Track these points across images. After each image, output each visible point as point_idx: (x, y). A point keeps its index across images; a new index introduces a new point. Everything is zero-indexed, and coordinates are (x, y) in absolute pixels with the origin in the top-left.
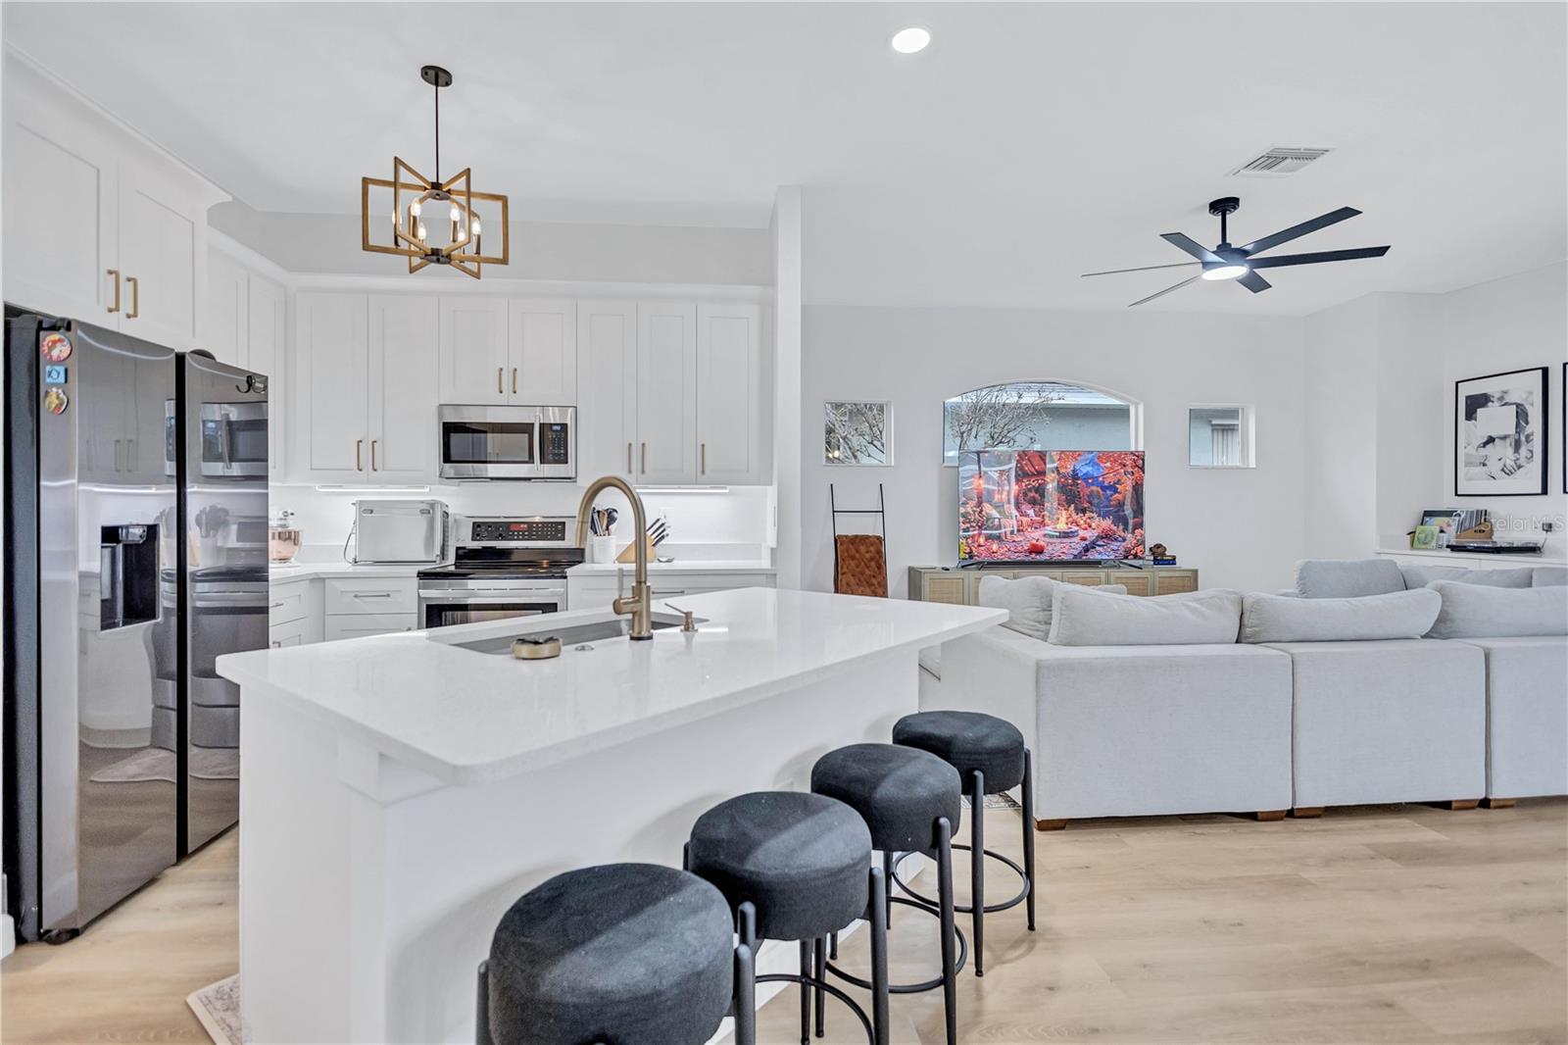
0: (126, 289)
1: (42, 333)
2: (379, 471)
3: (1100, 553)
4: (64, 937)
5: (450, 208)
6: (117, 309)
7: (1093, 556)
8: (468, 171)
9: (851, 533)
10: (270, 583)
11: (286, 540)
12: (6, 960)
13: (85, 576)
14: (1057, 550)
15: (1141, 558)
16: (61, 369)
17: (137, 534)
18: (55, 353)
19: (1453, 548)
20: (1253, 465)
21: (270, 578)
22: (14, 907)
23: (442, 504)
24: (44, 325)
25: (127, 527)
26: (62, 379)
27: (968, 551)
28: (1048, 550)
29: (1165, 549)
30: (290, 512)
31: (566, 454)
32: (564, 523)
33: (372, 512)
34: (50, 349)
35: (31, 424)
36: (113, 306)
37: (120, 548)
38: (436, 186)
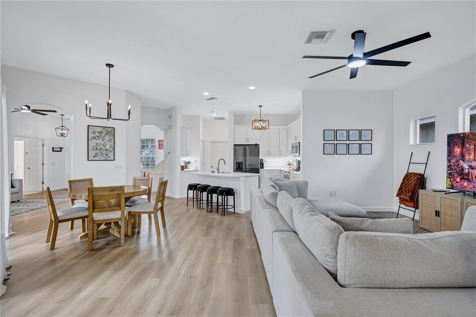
6: (246, 142)
27: (451, 184)
38: (260, 120)
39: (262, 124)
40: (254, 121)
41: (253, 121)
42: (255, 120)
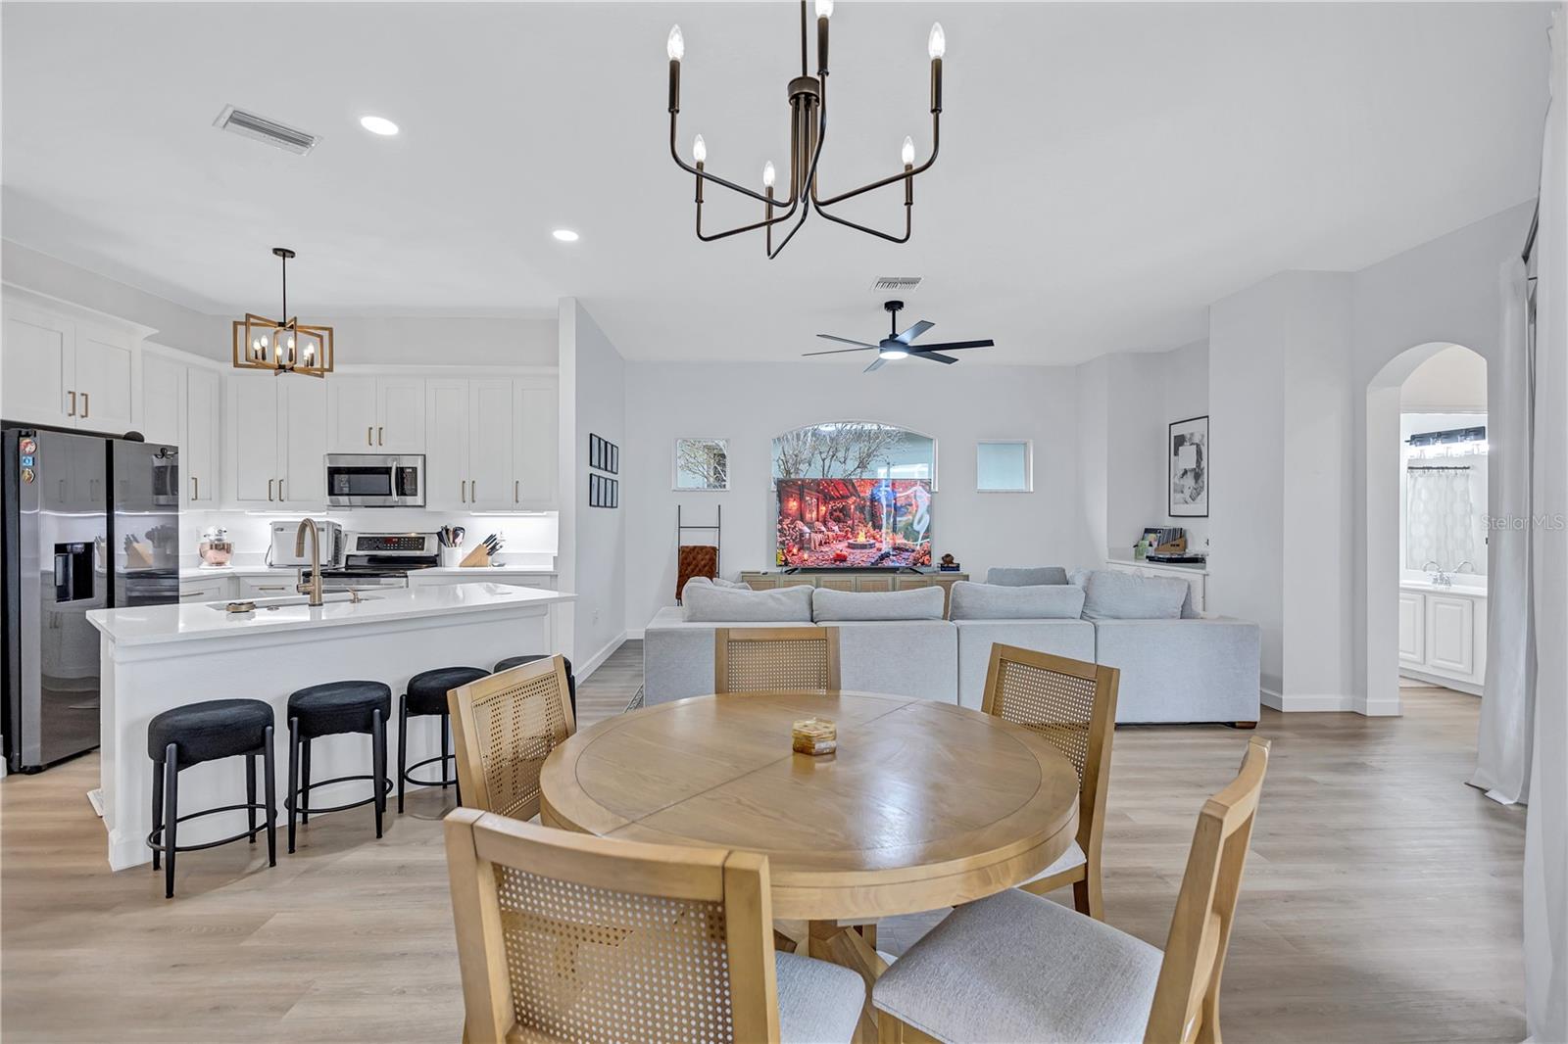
0: (80, 401)
1: (21, 439)
2: (286, 502)
3: (893, 561)
4: (34, 770)
5: (288, 339)
6: (74, 414)
7: (887, 563)
8: (295, 318)
9: (692, 544)
10: (180, 580)
11: (220, 550)
12: (3, 779)
13: (44, 574)
14: (857, 558)
15: (927, 566)
16: (31, 458)
17: (80, 548)
18: (27, 449)
19: (1151, 559)
20: (1032, 490)
21: (180, 576)
22: (7, 753)
23: (334, 524)
24: (23, 433)
25: (72, 544)
26: (31, 464)
27: (784, 559)
28: (850, 558)
29: (953, 559)
30: (224, 529)
31: (416, 490)
32: (424, 538)
33: (282, 530)
34: (25, 447)
35: (14, 488)
36: (71, 412)
37: (71, 556)
38: (282, 325)
39: (291, 344)
40: (241, 323)
41: (236, 324)
42: (248, 316)
